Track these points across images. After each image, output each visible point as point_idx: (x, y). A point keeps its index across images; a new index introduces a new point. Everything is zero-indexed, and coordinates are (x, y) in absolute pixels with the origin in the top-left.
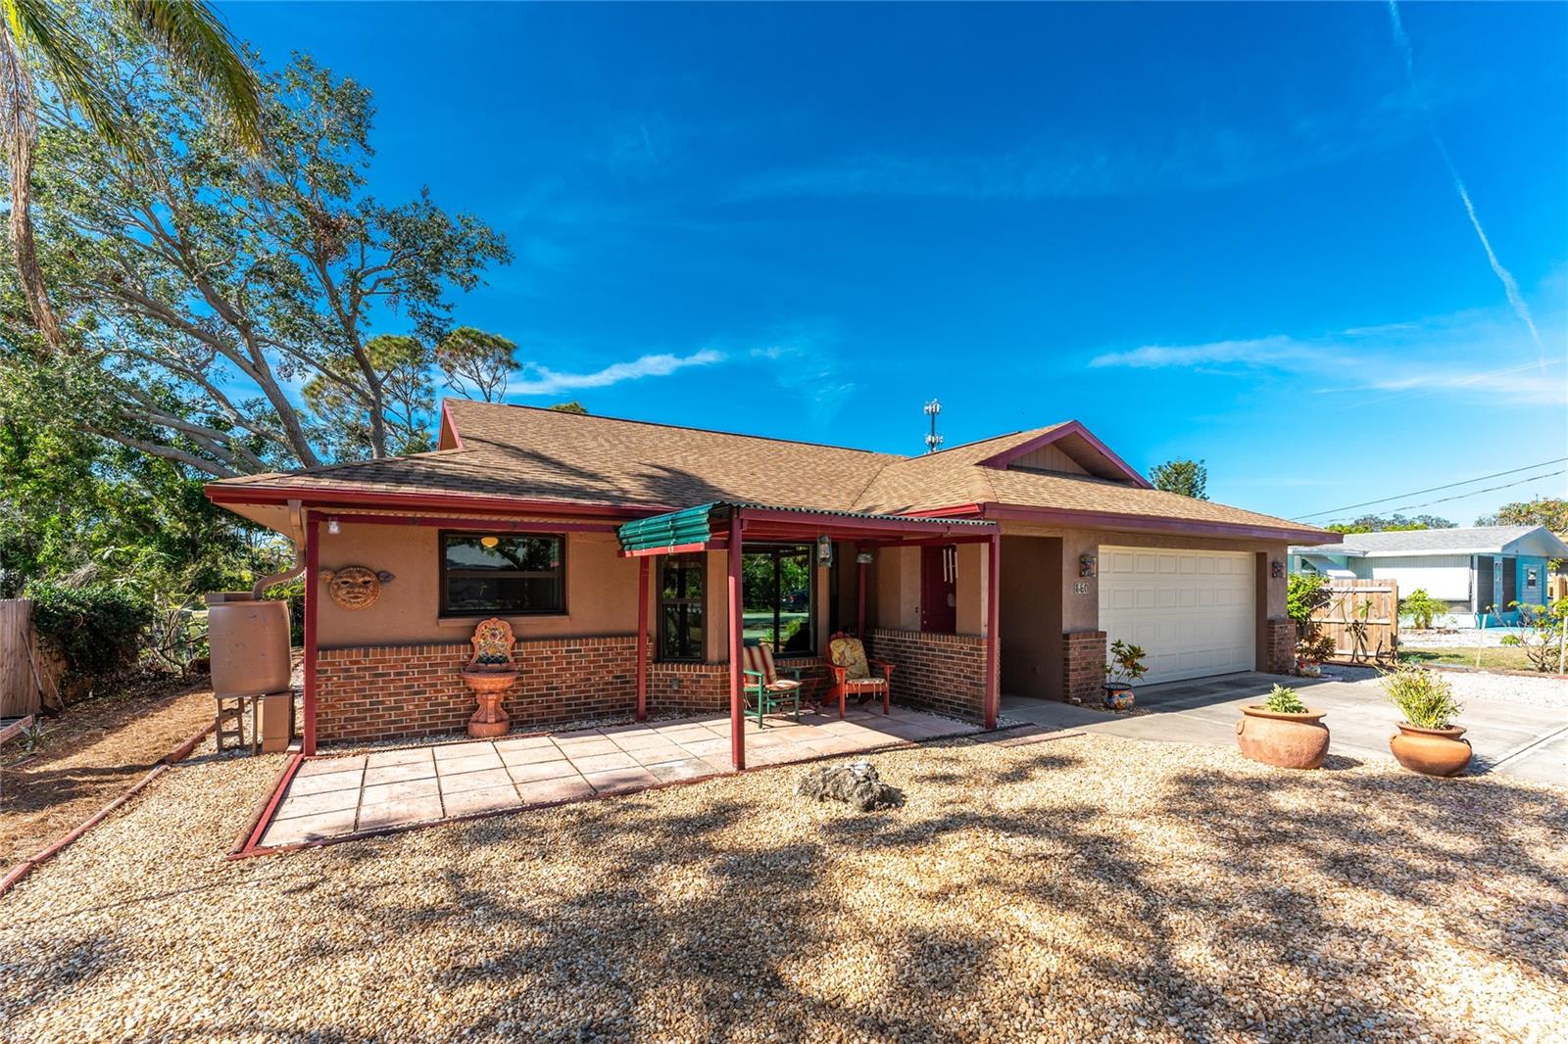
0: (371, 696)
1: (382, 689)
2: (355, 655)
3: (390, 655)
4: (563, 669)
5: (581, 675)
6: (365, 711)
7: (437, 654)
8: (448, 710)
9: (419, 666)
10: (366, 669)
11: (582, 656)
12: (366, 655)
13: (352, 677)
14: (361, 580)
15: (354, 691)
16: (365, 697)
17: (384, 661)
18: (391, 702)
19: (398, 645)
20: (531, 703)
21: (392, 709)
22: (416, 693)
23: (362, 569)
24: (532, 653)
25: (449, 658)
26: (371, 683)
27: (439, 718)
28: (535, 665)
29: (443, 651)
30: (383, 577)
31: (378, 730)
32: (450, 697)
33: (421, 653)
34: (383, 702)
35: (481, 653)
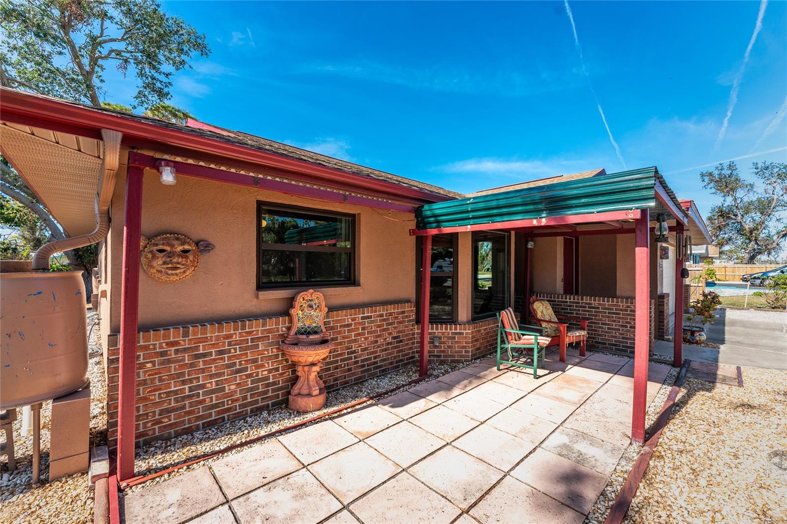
0: (191, 381)
1: (203, 371)
2: (173, 335)
3: (212, 333)
4: (359, 334)
5: (371, 339)
6: (184, 398)
7: (257, 328)
8: (268, 385)
9: (241, 342)
10: (185, 350)
11: (372, 322)
12: (186, 334)
13: (169, 361)
14: (180, 248)
15: (172, 377)
16: (184, 382)
17: (205, 340)
18: (212, 384)
19: (219, 320)
20: (336, 368)
21: (213, 392)
22: (238, 371)
23: (180, 236)
24: (337, 321)
25: (269, 331)
26: (192, 365)
27: (259, 394)
28: (340, 333)
29: (264, 325)
30: (204, 246)
31: (198, 418)
32: (270, 371)
33: (243, 328)
34: (203, 386)
35: (300, 324)
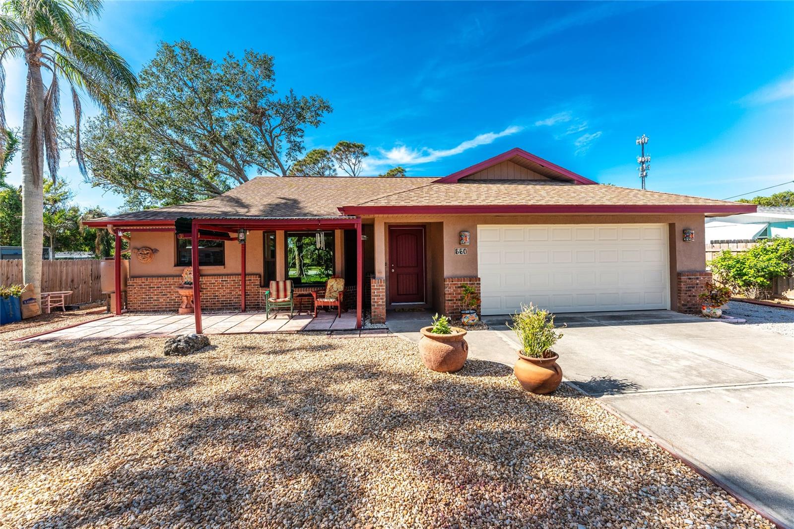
0: (149, 295)
1: (152, 293)
2: (143, 280)
3: (155, 280)
4: (220, 288)
5: (228, 291)
6: (147, 300)
7: (171, 280)
8: (175, 302)
9: (164, 285)
10: (147, 285)
11: (228, 283)
12: (147, 280)
13: (142, 288)
14: (146, 252)
15: (143, 293)
16: (146, 295)
17: (153, 282)
18: (155, 298)
19: (158, 276)
20: (207, 301)
21: (156, 300)
22: (164, 295)
23: (147, 248)
24: (207, 281)
25: (175, 282)
26: (149, 290)
27: (172, 305)
28: (208, 286)
29: (173, 279)
30: (155, 251)
31: (151, 308)
32: (176, 297)
33: (166, 280)
34: (152, 298)
35: (186, 280)
